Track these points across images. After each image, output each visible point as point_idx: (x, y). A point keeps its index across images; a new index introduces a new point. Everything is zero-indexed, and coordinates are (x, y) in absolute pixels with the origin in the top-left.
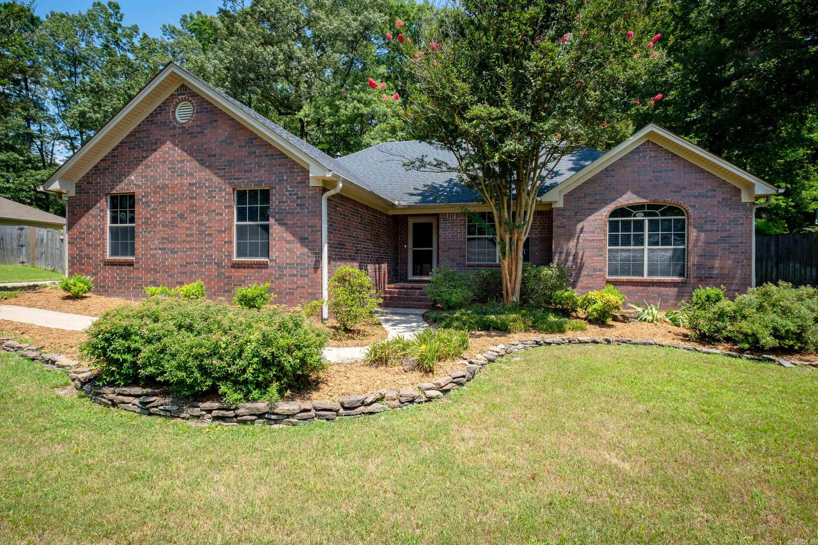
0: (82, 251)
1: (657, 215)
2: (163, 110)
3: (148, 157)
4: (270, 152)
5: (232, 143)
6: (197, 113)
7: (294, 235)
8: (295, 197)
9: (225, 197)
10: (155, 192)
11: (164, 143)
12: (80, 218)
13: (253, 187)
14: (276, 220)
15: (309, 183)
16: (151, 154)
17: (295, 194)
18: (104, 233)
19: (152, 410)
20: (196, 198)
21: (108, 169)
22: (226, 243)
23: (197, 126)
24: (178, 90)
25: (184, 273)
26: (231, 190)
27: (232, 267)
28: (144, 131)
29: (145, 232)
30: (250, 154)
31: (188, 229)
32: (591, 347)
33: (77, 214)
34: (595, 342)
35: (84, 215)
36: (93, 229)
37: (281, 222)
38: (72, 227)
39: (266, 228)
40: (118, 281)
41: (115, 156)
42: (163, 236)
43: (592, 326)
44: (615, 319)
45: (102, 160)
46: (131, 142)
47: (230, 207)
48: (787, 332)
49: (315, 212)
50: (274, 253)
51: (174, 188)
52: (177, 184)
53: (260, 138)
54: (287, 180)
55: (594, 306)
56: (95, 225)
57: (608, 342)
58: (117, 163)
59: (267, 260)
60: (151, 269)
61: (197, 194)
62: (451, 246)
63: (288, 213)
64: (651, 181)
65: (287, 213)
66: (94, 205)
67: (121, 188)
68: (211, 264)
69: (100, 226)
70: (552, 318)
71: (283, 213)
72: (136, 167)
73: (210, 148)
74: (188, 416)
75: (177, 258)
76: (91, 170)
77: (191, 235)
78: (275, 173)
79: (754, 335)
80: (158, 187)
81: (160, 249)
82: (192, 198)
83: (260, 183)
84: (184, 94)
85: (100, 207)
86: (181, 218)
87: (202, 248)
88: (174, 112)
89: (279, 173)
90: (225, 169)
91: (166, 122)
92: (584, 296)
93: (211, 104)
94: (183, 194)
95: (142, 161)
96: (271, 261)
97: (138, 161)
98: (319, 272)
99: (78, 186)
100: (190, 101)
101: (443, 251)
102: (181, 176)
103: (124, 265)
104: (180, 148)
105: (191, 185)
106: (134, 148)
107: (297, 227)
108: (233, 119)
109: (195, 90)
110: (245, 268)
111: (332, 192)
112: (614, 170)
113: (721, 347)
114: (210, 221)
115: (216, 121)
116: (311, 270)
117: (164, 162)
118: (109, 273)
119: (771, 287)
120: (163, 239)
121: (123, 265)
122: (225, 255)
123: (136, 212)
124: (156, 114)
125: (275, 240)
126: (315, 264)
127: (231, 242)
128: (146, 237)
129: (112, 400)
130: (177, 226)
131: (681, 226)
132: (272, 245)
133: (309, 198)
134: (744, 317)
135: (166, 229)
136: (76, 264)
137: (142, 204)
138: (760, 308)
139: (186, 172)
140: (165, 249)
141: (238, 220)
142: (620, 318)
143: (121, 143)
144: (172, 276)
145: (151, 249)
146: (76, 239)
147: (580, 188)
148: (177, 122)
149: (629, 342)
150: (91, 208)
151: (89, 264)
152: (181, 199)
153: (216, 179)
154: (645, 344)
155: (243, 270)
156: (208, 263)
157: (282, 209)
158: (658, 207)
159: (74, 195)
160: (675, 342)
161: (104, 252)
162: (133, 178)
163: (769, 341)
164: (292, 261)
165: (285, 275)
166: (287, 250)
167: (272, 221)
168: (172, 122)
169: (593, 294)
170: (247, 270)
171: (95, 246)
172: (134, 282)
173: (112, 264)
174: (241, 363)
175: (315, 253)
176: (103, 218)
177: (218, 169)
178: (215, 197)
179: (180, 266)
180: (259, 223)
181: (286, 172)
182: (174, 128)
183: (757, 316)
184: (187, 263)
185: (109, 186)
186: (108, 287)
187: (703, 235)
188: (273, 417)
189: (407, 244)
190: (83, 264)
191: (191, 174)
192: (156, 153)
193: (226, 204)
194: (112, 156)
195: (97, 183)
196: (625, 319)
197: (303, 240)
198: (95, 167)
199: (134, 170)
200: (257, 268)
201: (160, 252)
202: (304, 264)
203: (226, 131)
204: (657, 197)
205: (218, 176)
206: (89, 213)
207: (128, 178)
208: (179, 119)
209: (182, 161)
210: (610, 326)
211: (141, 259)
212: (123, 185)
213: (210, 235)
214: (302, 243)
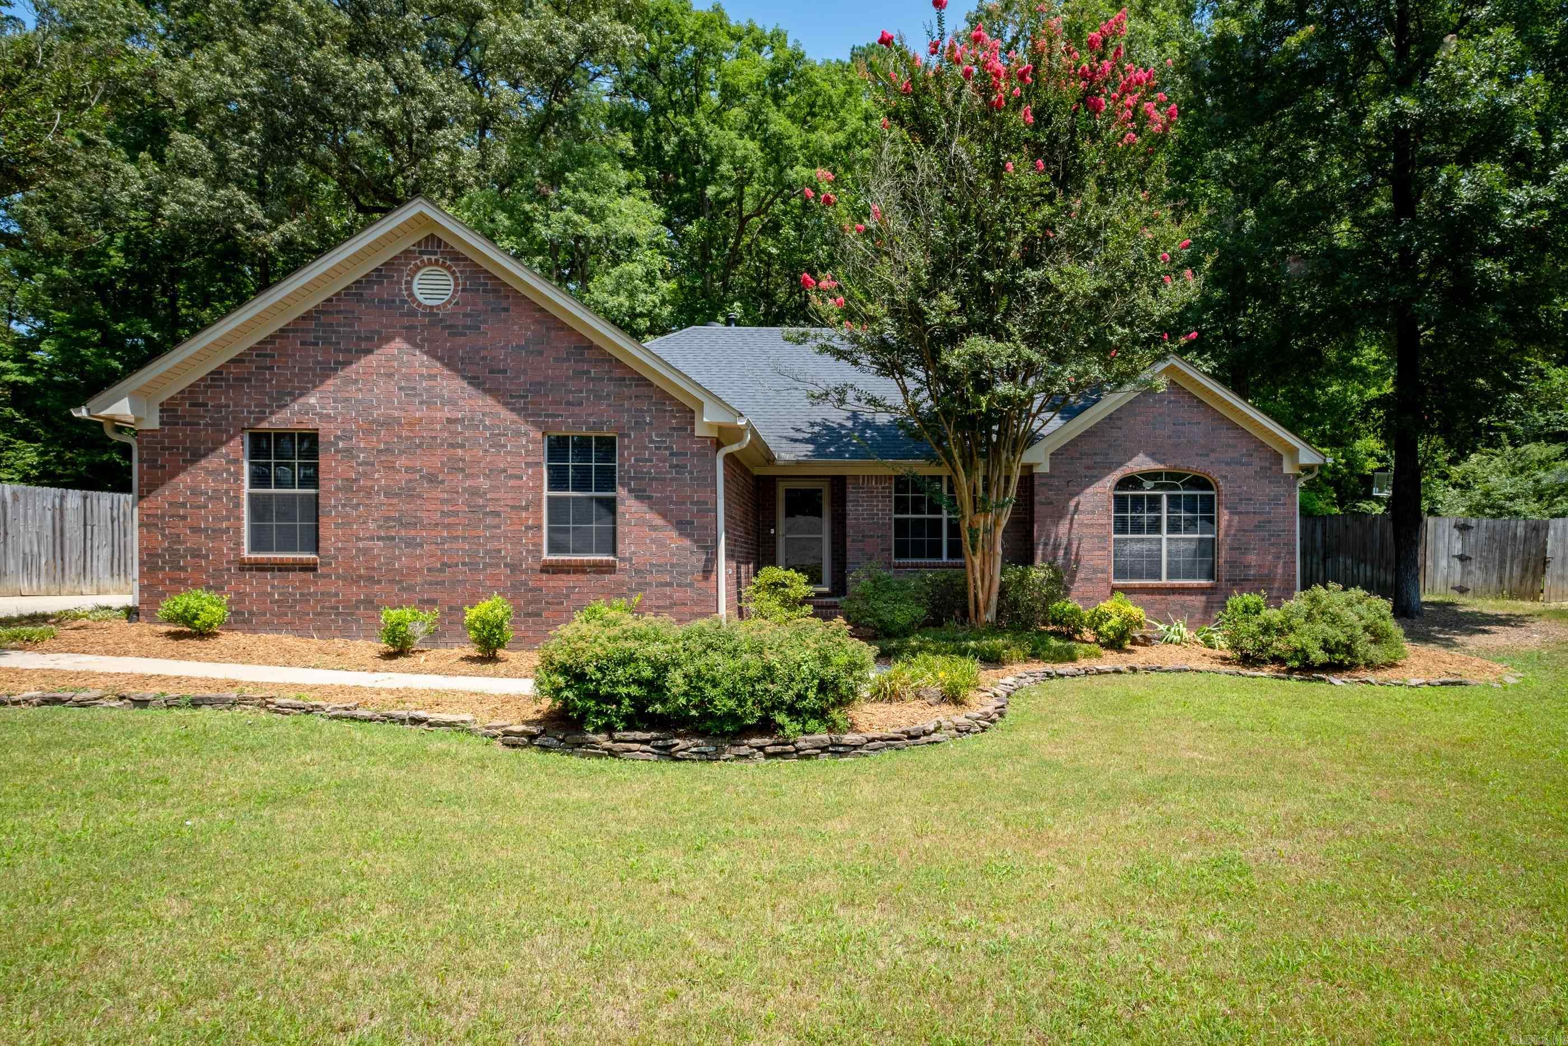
0: (180, 543)
1: (1177, 488)
2: (386, 277)
3: (350, 363)
4: (618, 373)
5: (541, 353)
6: (463, 290)
7: (664, 516)
8: (667, 453)
9: (524, 446)
10: (368, 432)
11: (389, 339)
12: (173, 475)
13: (584, 432)
14: (630, 491)
15: (693, 430)
16: (359, 359)
17: (666, 448)
18: (238, 505)
19: (678, 755)
20: (462, 446)
21: (249, 380)
22: (528, 528)
23: (465, 315)
24: (419, 244)
25: (437, 584)
26: (539, 436)
27: (542, 571)
28: (338, 312)
29: (344, 506)
30: (579, 374)
31: (444, 501)
32: (1115, 677)
33: (163, 467)
34: (1117, 672)
35: (184, 469)
36: (210, 498)
37: (640, 495)
38: (149, 492)
39: (610, 506)
40: (277, 601)
41: (265, 356)
42: (388, 514)
43: (1109, 652)
44: (1135, 641)
45: (232, 361)
46: (303, 331)
47: (539, 464)
48: (1337, 644)
49: (705, 479)
50: (624, 547)
51: (410, 424)
52: (421, 419)
53: (598, 348)
54: (650, 424)
55: (1111, 623)
56: (214, 491)
57: (1134, 670)
58: (271, 368)
59: (611, 558)
60: (360, 577)
61: (467, 439)
62: (867, 533)
63: (656, 479)
64: (1170, 437)
65: (651, 479)
66: (213, 450)
67: (279, 420)
68: (498, 566)
69: (227, 492)
70: (1053, 642)
71: (644, 478)
72: (322, 382)
73: (494, 358)
74: (732, 756)
75: (421, 555)
76: (202, 379)
77: (455, 514)
78: (629, 411)
79: (1303, 650)
80: (374, 421)
81: (379, 538)
82: (452, 446)
83: (598, 426)
84: (435, 253)
85: (228, 455)
86: (431, 481)
87: (479, 537)
88: (409, 283)
89: (637, 410)
90: (526, 397)
91: (394, 301)
92: (1092, 610)
93: (496, 278)
94: (435, 438)
95: (336, 370)
96: (622, 560)
97: (327, 371)
98: (713, 577)
99: (168, 410)
100: (449, 268)
101: (853, 541)
102: (429, 404)
103: (294, 570)
104: (426, 353)
105: (450, 421)
106: (317, 344)
107: (671, 502)
108: (542, 310)
109: (458, 248)
110: (568, 573)
111: (735, 448)
112: (1120, 419)
113: (1267, 670)
114: (494, 488)
115: (506, 310)
116: (699, 576)
117: (390, 376)
118: (252, 584)
119: (1319, 590)
120: (388, 519)
121: (288, 570)
122: (528, 551)
123: (322, 467)
124: (368, 282)
125: (629, 524)
126: (706, 566)
127: (539, 527)
128: (348, 515)
129: (609, 750)
130: (420, 497)
131: (1209, 504)
132: (624, 533)
133: (693, 455)
134: (1291, 629)
135: (395, 501)
136: (163, 569)
137: (337, 451)
138: (1309, 617)
139: (442, 397)
140: (393, 538)
141: (550, 489)
142: (1140, 639)
143: (281, 330)
144: (410, 589)
145: (359, 539)
146: (163, 516)
147: (1073, 443)
148: (420, 304)
149: (1159, 669)
150: (205, 455)
151: (198, 568)
152: (430, 447)
153: (504, 413)
154: (1179, 671)
155: (563, 576)
156: (491, 565)
157: (642, 472)
158: (1179, 476)
159: (157, 426)
160: (1215, 666)
161: (239, 544)
162: (312, 400)
163: (1319, 656)
164: (662, 561)
165: (650, 584)
166: (653, 541)
167: (621, 492)
168: (406, 302)
169: (1106, 606)
170: (573, 577)
171: (214, 531)
172: (318, 601)
173: (261, 567)
174: (797, 687)
175: (705, 547)
176: (237, 476)
177: (512, 397)
178: (505, 446)
179: (429, 570)
180: (594, 494)
181: (649, 411)
182: (413, 313)
183: (1306, 626)
184: (444, 564)
185: (249, 412)
186: (251, 613)
187: (1236, 518)
188: (841, 749)
189: (774, 527)
190: (183, 569)
191: (452, 402)
192: (370, 357)
193: (530, 460)
194: (257, 355)
195: (218, 407)
196: (1147, 641)
197: (682, 526)
198: (212, 373)
199: (315, 387)
200: (594, 572)
201: (381, 544)
202: (685, 565)
203: (527, 329)
204: (1178, 462)
205: (512, 410)
206: (199, 465)
207: (301, 400)
208: (420, 298)
209: (432, 377)
210: (1129, 651)
211: (336, 558)
212: (286, 413)
213: (497, 514)
214: (679, 529)
